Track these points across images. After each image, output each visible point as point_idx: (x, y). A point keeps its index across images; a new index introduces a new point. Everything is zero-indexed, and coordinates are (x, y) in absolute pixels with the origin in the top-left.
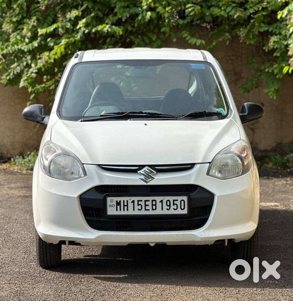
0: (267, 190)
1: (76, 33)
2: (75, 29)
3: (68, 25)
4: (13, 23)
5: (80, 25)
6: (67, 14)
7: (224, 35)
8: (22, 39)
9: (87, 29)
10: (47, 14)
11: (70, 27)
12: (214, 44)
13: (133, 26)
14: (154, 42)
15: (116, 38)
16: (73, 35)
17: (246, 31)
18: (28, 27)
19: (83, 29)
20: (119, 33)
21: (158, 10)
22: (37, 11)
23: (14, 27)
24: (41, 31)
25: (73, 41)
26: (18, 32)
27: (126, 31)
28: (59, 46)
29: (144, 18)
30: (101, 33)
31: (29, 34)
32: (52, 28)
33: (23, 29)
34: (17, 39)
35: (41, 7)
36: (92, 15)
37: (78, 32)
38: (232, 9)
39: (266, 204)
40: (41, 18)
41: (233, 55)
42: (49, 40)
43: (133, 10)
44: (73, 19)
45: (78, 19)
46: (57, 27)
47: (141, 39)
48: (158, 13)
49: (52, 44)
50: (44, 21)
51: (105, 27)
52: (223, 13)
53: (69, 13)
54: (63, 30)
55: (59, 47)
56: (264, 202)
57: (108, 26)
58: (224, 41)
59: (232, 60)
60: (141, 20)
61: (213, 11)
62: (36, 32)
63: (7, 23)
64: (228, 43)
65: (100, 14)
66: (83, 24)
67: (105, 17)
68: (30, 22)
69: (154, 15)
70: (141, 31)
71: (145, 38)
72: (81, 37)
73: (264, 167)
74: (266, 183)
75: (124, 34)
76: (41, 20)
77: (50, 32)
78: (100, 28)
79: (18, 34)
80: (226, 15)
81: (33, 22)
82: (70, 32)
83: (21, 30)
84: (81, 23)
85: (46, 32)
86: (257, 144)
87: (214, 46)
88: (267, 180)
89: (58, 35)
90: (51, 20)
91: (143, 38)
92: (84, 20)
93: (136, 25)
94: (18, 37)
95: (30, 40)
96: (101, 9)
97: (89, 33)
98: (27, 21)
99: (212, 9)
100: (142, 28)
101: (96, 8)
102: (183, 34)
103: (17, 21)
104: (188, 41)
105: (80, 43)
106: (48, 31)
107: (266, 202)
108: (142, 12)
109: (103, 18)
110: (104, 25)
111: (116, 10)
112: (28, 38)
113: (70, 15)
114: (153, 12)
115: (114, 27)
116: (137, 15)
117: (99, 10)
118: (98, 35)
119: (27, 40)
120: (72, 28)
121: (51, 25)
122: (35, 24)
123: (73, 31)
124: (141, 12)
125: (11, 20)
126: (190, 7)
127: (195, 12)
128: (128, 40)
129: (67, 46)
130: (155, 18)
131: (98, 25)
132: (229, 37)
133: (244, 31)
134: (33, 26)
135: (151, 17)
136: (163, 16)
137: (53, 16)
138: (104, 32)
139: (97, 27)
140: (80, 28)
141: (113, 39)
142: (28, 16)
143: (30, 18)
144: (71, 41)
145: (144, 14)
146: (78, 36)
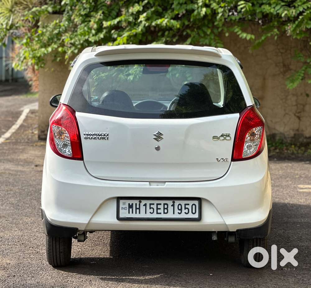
0: (307, 173)
1: (137, 26)
2: (136, 22)
3: (130, 19)
4: (82, 15)
5: (142, 18)
6: (130, 8)
7: (272, 31)
8: (89, 31)
9: (147, 22)
10: (111, 8)
11: (132, 20)
12: (263, 38)
13: (189, 21)
14: (208, 35)
15: (174, 31)
16: (135, 27)
17: (294, 26)
18: (95, 20)
19: (144, 22)
20: (177, 26)
21: (212, 6)
22: (103, 6)
23: (83, 19)
24: (106, 24)
25: (135, 33)
26: (86, 23)
27: (183, 25)
28: (122, 37)
29: (199, 14)
30: (160, 26)
31: (95, 26)
32: (116, 21)
33: (90, 21)
34: (84, 31)
35: (106, 2)
36: (153, 9)
37: (139, 26)
38: (281, 7)
39: (304, 186)
40: (106, 12)
41: (283, 48)
42: (113, 31)
43: (190, 7)
44: (135, 13)
45: (139, 13)
46: (120, 20)
47: (197, 33)
48: (212, 9)
49: (115, 36)
50: (109, 15)
51: (164, 21)
52: (272, 10)
53: (131, 8)
54: (126, 23)
55: (121, 39)
56: (303, 184)
57: (166, 20)
58: (273, 36)
59: (282, 53)
60: (196, 15)
61: (264, 9)
62: (101, 25)
63: (77, 15)
64: (276, 38)
65: (160, 9)
66: (144, 17)
67: (164, 12)
68: (96, 16)
69: (209, 11)
70: (197, 26)
71: (200, 32)
72: (142, 30)
73: (307, 153)
74: (307, 167)
75: (181, 28)
76: (107, 14)
77: (114, 24)
78: (159, 21)
79: (85, 26)
80: (275, 13)
81: (99, 15)
82: (132, 25)
83: (88, 22)
84: (142, 17)
85: (110, 25)
86: (302, 131)
87: (263, 41)
88: (308, 165)
89: (122, 27)
90: (115, 14)
91: (198, 32)
92: (145, 15)
93: (192, 20)
94: (86, 28)
95: (96, 31)
96: (161, 4)
97: (149, 27)
98: (93, 14)
99: (263, 7)
100: (197, 23)
101: (157, 4)
102: (235, 29)
103: (85, 14)
104: (239, 35)
105: (140, 36)
106: (112, 23)
107: (304, 185)
108: (198, 8)
109: (162, 13)
110: (163, 19)
111: (173, 6)
112: (94, 30)
113: (132, 10)
114: (208, 9)
115: (172, 21)
116: (193, 11)
117: (159, 5)
118: (157, 29)
119: (93, 32)
120: (134, 21)
121: (115, 18)
122: (101, 17)
123: (135, 24)
124: (196, 8)
125: (80, 14)
126: (242, 4)
127: (246, 9)
128: (185, 33)
129: (128, 38)
130: (210, 14)
131: (158, 19)
132: (278, 32)
133: (292, 27)
134: (100, 19)
135: (206, 13)
136: (216, 12)
137: (117, 11)
138: (163, 26)
139: (157, 21)
140: (141, 22)
141: (171, 32)
142: (95, 10)
143: (97, 12)
144: (133, 33)
145: (200, 10)
146: (140, 29)
